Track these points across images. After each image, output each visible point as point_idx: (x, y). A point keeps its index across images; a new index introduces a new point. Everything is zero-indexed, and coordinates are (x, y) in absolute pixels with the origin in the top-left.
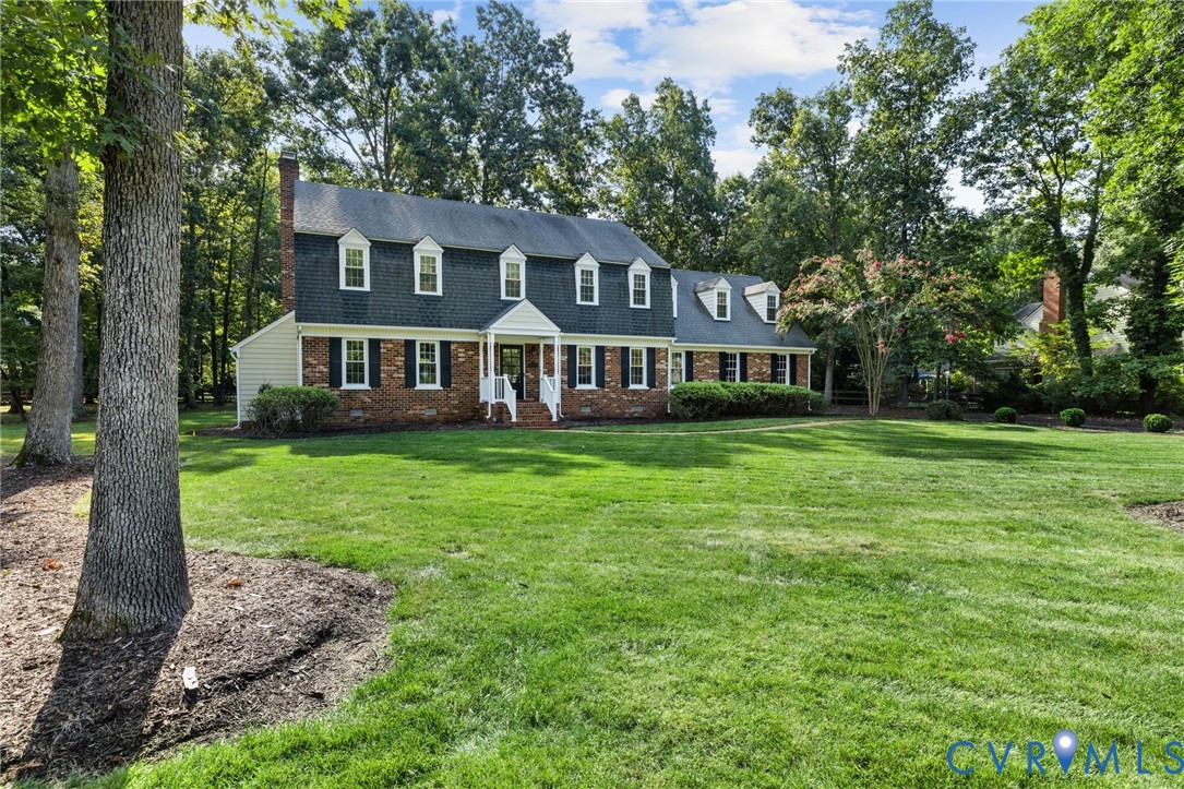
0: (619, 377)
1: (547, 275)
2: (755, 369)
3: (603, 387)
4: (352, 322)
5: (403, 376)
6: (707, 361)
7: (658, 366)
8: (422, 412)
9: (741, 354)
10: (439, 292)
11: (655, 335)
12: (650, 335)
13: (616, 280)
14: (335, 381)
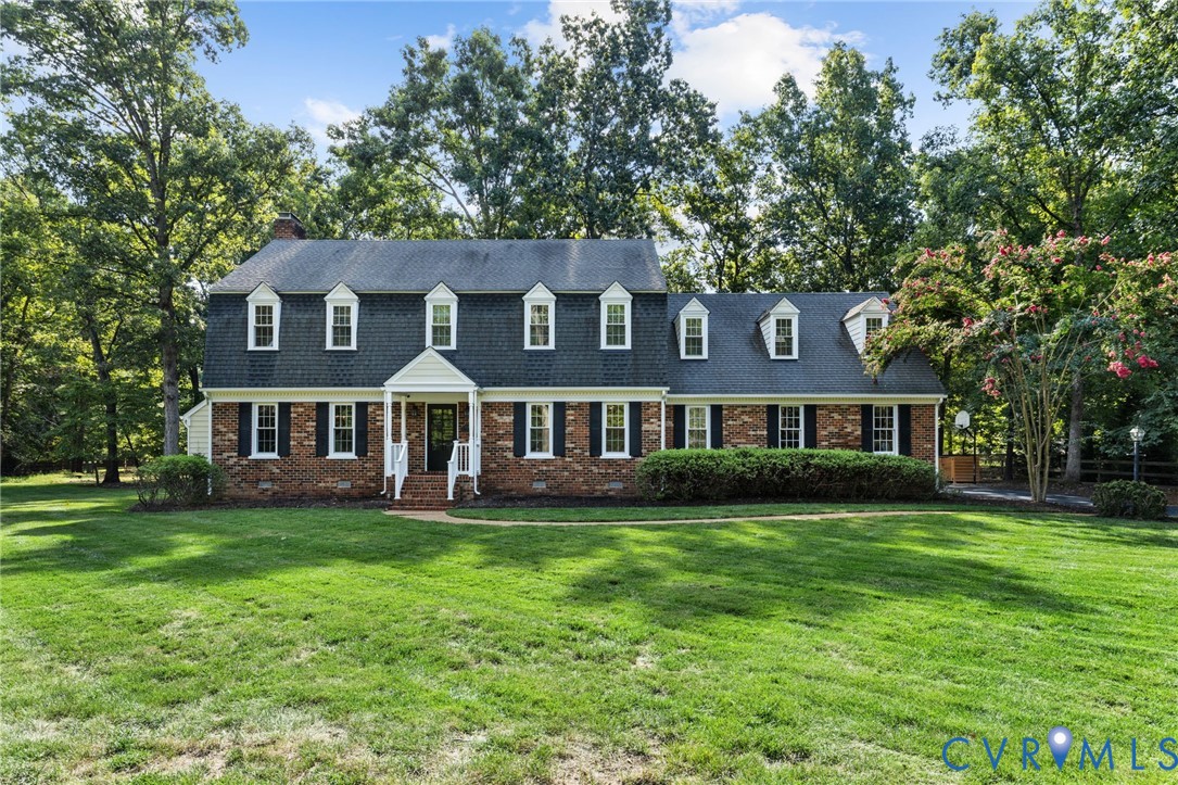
0: (586, 443)
1: (487, 316)
2: (831, 428)
3: (563, 456)
4: (256, 386)
5: (314, 443)
6: (746, 418)
7: (645, 427)
8: (335, 485)
9: (806, 406)
10: (353, 347)
11: (637, 384)
12: (629, 385)
13: (583, 315)
14: (244, 449)
